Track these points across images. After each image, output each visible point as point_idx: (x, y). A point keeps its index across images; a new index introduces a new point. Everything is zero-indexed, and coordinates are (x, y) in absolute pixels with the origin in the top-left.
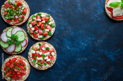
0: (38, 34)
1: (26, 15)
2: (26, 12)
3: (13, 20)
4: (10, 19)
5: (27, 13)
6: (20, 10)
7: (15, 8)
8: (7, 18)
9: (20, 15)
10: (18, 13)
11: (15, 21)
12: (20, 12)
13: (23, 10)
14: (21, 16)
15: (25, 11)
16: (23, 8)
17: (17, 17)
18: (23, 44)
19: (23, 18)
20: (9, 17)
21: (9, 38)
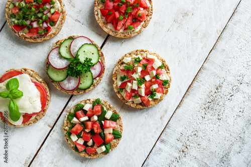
1: (55, 25)
2: (56, 20)
3: (26, 30)
4: (21, 25)
5: (58, 22)
6: (45, 13)
7: (37, 5)
8: (16, 21)
9: (43, 23)
10: (41, 18)
12: (44, 17)
13: (53, 14)
15: (55, 16)
16: (53, 11)
17: (35, 25)
18: (95, 71)
19: (48, 30)
20: (20, 21)
21: (66, 61)
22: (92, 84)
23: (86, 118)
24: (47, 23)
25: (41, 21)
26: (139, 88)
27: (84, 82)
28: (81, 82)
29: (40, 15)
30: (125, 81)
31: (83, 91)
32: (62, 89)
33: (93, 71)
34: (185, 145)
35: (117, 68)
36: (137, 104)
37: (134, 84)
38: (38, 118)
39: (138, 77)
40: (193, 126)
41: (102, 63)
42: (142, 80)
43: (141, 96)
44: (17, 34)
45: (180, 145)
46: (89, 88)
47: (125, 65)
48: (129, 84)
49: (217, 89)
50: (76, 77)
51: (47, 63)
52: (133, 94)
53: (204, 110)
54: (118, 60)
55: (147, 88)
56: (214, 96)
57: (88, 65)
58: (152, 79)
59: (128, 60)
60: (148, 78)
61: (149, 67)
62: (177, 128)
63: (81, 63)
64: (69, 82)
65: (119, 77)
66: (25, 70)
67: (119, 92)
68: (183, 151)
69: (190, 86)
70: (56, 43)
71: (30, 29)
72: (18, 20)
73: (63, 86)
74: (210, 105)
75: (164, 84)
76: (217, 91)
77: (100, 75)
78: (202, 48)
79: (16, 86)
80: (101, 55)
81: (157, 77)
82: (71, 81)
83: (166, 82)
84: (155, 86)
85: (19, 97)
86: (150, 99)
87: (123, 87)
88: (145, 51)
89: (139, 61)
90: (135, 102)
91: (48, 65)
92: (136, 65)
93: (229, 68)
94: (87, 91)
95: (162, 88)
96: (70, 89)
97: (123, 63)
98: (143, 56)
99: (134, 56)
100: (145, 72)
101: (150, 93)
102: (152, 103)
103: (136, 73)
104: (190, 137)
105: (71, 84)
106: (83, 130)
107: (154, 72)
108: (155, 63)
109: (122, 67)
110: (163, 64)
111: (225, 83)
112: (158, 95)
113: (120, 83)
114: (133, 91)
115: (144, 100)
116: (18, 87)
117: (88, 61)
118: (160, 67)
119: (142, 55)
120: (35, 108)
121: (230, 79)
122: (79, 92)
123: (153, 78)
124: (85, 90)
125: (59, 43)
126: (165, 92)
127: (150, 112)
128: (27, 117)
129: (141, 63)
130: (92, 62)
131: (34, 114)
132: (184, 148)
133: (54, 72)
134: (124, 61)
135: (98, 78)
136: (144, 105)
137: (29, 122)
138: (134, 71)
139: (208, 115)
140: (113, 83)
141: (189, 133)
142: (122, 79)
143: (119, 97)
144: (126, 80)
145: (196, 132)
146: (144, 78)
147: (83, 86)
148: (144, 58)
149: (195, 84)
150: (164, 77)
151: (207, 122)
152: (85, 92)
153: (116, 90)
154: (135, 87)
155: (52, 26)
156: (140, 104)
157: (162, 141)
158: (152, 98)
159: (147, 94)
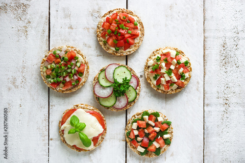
0: (140, 144)
1: (83, 75)
2: (83, 71)
3: (61, 85)
4: (56, 82)
5: (85, 72)
6: (73, 67)
7: (65, 63)
8: (52, 81)
9: (73, 76)
10: (71, 72)
11: (64, 86)
12: (73, 71)
13: (79, 67)
14: (76, 77)
15: (81, 68)
16: (78, 65)
17: (68, 79)
18: (133, 83)
19: (79, 80)
20: (55, 79)
21: (109, 88)
22: (137, 94)
23: (153, 124)
24: (76, 75)
25: (71, 75)
26: (170, 77)
27: (130, 96)
28: (128, 97)
29: (69, 71)
30: (157, 79)
31: (133, 103)
32: (118, 109)
33: (132, 85)
34: (225, 99)
35: (146, 73)
36: (175, 90)
37: (166, 77)
38: (103, 137)
39: (166, 71)
40: (223, 82)
41: (135, 75)
42: (170, 71)
43: (175, 83)
44: (55, 90)
45: (221, 101)
46: (136, 98)
47: (151, 68)
48: (162, 79)
49: (224, 47)
50: (123, 95)
51: (97, 98)
52: (169, 84)
53: (224, 67)
54: (144, 67)
55: (176, 75)
56: (225, 53)
57: (126, 83)
58: (176, 67)
59: (151, 62)
60: (172, 67)
61: (169, 59)
62: (212, 90)
63: (121, 84)
64: (120, 102)
65: (152, 78)
66: (77, 106)
67: (158, 89)
68: (226, 104)
69: (204, 56)
70: (94, 80)
71: (65, 83)
72: (53, 79)
73: (118, 107)
74: (226, 60)
75: (186, 65)
76: (224, 48)
77: (138, 85)
78: (197, 24)
79: (77, 121)
80: (131, 70)
81: (178, 63)
82: (121, 100)
83: (187, 63)
84: (181, 70)
85: (84, 128)
86: (183, 81)
87: (159, 83)
88: (158, 49)
89: (160, 59)
90: (173, 89)
91: (98, 99)
92: (159, 63)
93: (224, 28)
94: (136, 101)
95: (186, 68)
96: (124, 106)
97: (149, 67)
98: (160, 54)
99: (154, 57)
100: (168, 64)
101: (180, 77)
102: (185, 82)
103: (163, 68)
104: (225, 91)
105: (122, 102)
106: (144, 129)
107: (175, 61)
108: (171, 54)
109: (150, 70)
110: (177, 51)
111: (227, 40)
112: (187, 75)
113: (155, 82)
114: (168, 82)
115: (179, 84)
116: (79, 121)
117: (125, 81)
118: (176, 55)
119: (158, 53)
120: (98, 131)
121: (229, 34)
122: (131, 105)
123: (176, 65)
124: (134, 101)
125: (96, 79)
126: (189, 70)
127: (187, 90)
128: (95, 140)
129: (162, 59)
130: (127, 79)
131: (100, 135)
132: (225, 101)
133: (105, 101)
134: (149, 65)
135: (138, 88)
136: (181, 87)
137: (98, 143)
138: (160, 68)
139: (229, 68)
140: (150, 85)
141: (223, 88)
142: (155, 78)
143: (161, 92)
144: (158, 77)
145: (227, 86)
146: (170, 69)
147: (131, 99)
148: (161, 55)
149: (207, 52)
150: (183, 60)
151: (230, 74)
152: (135, 102)
153: (155, 89)
154: (168, 79)
155: (81, 76)
156: (178, 88)
157: (208, 105)
158: (183, 79)
159: (178, 79)
